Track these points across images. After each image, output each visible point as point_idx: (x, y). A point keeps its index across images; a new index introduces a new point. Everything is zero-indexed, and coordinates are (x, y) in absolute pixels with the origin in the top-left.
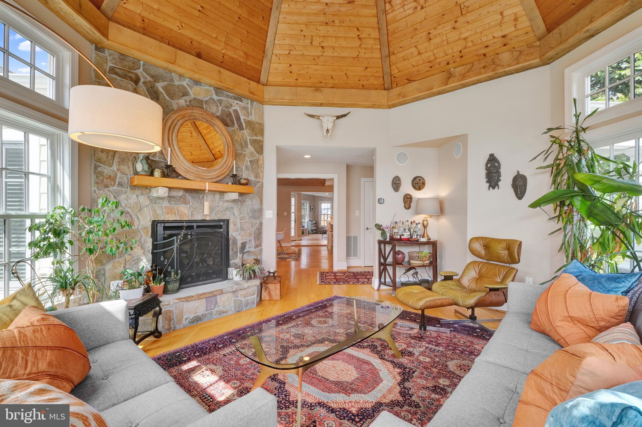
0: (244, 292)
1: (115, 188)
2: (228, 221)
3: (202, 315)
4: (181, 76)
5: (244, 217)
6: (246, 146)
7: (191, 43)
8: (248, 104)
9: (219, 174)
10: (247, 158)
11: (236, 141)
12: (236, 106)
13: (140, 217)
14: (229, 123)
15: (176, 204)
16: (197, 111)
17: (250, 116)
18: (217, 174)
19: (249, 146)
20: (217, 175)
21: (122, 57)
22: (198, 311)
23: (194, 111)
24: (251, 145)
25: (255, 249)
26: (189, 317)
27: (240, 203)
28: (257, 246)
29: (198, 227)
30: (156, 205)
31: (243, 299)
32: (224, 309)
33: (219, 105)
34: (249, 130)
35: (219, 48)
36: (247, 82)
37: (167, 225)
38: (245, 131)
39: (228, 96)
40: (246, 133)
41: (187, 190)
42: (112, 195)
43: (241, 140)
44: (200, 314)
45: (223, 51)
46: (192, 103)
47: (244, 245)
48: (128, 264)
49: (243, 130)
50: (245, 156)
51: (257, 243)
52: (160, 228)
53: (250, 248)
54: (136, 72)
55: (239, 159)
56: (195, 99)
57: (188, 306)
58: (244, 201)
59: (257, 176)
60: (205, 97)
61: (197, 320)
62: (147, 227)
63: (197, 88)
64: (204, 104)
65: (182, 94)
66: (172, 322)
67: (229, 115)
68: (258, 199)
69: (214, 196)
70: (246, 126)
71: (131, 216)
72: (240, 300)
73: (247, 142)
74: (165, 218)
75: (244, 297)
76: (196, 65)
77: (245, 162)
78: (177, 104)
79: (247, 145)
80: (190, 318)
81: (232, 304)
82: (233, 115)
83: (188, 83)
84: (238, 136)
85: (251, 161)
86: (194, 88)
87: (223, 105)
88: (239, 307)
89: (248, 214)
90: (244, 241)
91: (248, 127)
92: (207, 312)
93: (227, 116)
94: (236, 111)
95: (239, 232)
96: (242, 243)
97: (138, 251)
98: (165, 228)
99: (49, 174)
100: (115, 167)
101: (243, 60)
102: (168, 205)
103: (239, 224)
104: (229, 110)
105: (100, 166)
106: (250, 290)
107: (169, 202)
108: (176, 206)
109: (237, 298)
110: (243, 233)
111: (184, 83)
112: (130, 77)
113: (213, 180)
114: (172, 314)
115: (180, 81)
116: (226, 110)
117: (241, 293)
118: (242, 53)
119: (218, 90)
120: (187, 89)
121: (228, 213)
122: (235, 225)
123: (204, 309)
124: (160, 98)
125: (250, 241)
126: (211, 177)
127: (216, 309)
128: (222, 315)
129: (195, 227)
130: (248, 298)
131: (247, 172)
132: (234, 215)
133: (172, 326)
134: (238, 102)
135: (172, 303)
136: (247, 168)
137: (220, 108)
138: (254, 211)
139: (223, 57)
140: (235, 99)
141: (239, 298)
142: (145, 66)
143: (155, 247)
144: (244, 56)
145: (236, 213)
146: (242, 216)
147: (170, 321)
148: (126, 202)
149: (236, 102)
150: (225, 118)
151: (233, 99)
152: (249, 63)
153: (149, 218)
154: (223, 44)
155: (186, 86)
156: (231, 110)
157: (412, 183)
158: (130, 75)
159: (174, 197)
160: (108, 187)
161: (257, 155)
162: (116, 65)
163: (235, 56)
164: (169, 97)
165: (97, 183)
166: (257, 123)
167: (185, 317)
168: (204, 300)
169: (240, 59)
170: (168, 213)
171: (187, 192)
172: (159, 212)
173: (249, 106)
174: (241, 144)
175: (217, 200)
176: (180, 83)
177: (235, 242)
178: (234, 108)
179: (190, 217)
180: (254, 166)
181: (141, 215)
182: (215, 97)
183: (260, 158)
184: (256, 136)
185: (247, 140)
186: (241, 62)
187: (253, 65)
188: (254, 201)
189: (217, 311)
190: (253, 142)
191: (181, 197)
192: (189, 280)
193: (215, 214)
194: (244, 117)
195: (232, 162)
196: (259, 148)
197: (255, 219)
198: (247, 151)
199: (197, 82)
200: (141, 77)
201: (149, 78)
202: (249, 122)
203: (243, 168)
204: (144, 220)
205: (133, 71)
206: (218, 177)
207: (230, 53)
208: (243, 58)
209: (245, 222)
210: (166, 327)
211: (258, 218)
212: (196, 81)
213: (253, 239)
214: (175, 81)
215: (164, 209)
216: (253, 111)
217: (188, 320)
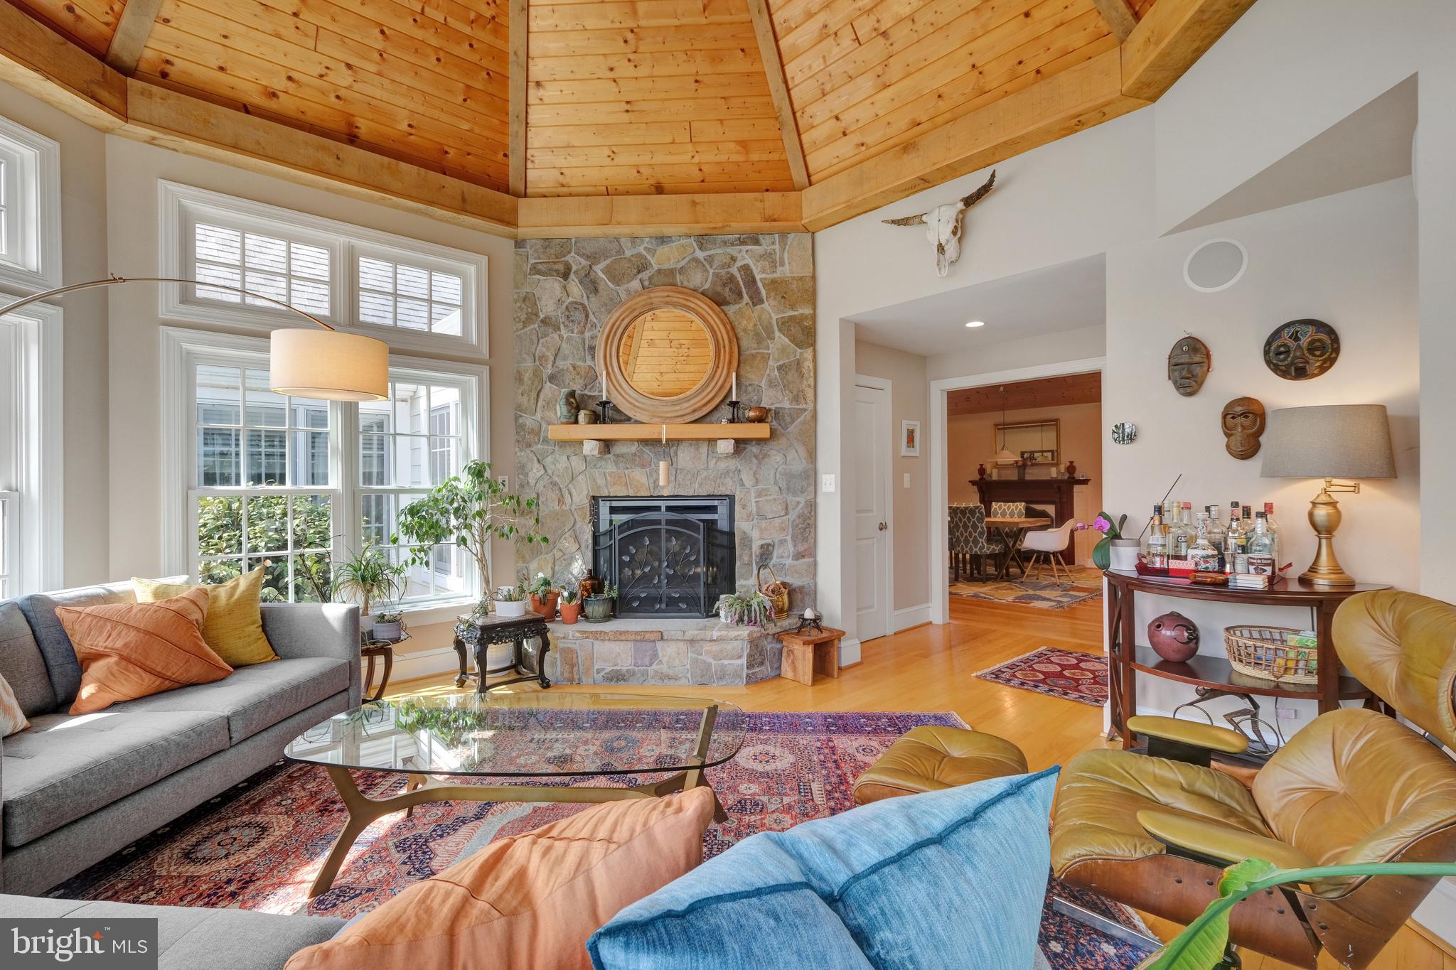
0: (715, 647)
1: (539, 446)
2: (731, 498)
3: (627, 671)
4: (634, 239)
5: (767, 489)
6: (770, 336)
7: (638, 172)
8: (773, 243)
9: (696, 406)
10: (771, 362)
11: (745, 330)
12: (746, 256)
13: (573, 491)
14: (728, 298)
15: (627, 468)
16: (657, 294)
17: (779, 269)
18: (692, 405)
19: (777, 334)
20: (692, 409)
21: (547, 243)
22: (619, 661)
23: (652, 295)
24: (780, 330)
25: (795, 562)
26: (604, 669)
27: (754, 461)
28: (799, 556)
29: (669, 509)
30: (596, 471)
31: (713, 662)
32: (671, 672)
33: (708, 267)
34: (775, 299)
35: (687, 158)
36: (756, 200)
37: (615, 504)
38: (766, 305)
39: (725, 243)
40: (771, 310)
41: (645, 442)
42: (535, 458)
43: (755, 325)
44: (624, 668)
45: (696, 160)
46: (655, 280)
47: (766, 552)
48: (558, 563)
49: (762, 301)
50: (765, 358)
51: (801, 548)
52: (604, 508)
53: (782, 557)
54: (566, 259)
55: (752, 367)
56: (659, 271)
57: (601, 648)
58: (766, 456)
59: (798, 397)
60: (679, 261)
61: (617, 677)
62: (583, 508)
63: (663, 250)
64: (678, 275)
65: (636, 271)
66: (575, 669)
67: (732, 278)
68: (801, 449)
69: (697, 449)
70: (767, 294)
71: (560, 489)
72: (705, 662)
73: (772, 326)
74: (609, 492)
75: (715, 658)
76: (647, 209)
77: (768, 372)
78: (627, 290)
79: (773, 333)
80: (606, 671)
81: (688, 666)
82: (739, 279)
83: (647, 246)
84: (749, 319)
85: (779, 368)
86: (658, 252)
87: (716, 264)
88: (703, 676)
89: (776, 483)
90: (767, 541)
91: (772, 294)
92: (636, 669)
93: (724, 285)
94: (746, 269)
95: (755, 521)
96: (762, 546)
97: (568, 545)
98: (613, 510)
99: (460, 435)
100: (538, 416)
101: (740, 158)
102: (614, 469)
103: (754, 504)
104: (730, 270)
105: (521, 416)
106: (729, 646)
107: (616, 464)
108: (626, 471)
109: (700, 657)
110: (764, 524)
111: (641, 249)
112: (556, 271)
113: (685, 418)
114: (575, 656)
115: (635, 248)
116: (723, 272)
117: (707, 647)
118: (732, 145)
119: (703, 240)
120: (646, 258)
121: (729, 482)
122: (744, 507)
123: (630, 660)
124: (600, 288)
125: (782, 542)
126: (679, 413)
127: (654, 667)
128: (665, 681)
129: (663, 509)
130: (726, 662)
131: (772, 392)
132: (743, 485)
133: (576, 677)
134: (749, 247)
135: (571, 637)
136: (771, 384)
137: (711, 271)
138: (790, 476)
139: (700, 170)
140: (743, 243)
141: (704, 657)
142: (578, 244)
143: (596, 538)
144: (739, 148)
145: (748, 482)
146: (760, 486)
147: (572, 666)
148: (553, 467)
149: (744, 248)
150: (719, 289)
151: (737, 245)
152: (755, 157)
153: (585, 492)
154: (690, 147)
155: (644, 253)
156: (734, 270)
157: (1266, 353)
158: (556, 267)
159: (622, 455)
160: (530, 446)
161: (799, 351)
162: (539, 258)
163: (723, 158)
164: (613, 284)
165: (518, 441)
166: (793, 278)
167: (596, 667)
168: (631, 645)
169: (734, 158)
170: (615, 484)
171: (647, 445)
172: (601, 482)
173: (777, 247)
174: (757, 334)
175: (704, 456)
176: (634, 251)
177: (747, 541)
178: (739, 264)
179: (652, 490)
180: (789, 377)
181: (574, 488)
182: (700, 255)
183: (805, 355)
184: (792, 307)
185: (770, 323)
186: (738, 164)
187: (765, 157)
188: (791, 455)
189: (656, 672)
190: (783, 323)
191: (635, 455)
192: (635, 604)
193: (700, 485)
194: (764, 276)
195: (728, 375)
196: (806, 334)
197: (795, 494)
198: (771, 346)
199: (662, 240)
200: (573, 265)
201: (584, 262)
202: (773, 282)
203: (763, 385)
204: (579, 495)
205: (563, 259)
206: (694, 411)
207: (708, 157)
208: (738, 152)
209: (767, 501)
210: (566, 675)
211: (802, 492)
212: (662, 238)
213: (789, 538)
214: (626, 252)
215: (608, 478)
216: (786, 256)
217: (603, 674)
